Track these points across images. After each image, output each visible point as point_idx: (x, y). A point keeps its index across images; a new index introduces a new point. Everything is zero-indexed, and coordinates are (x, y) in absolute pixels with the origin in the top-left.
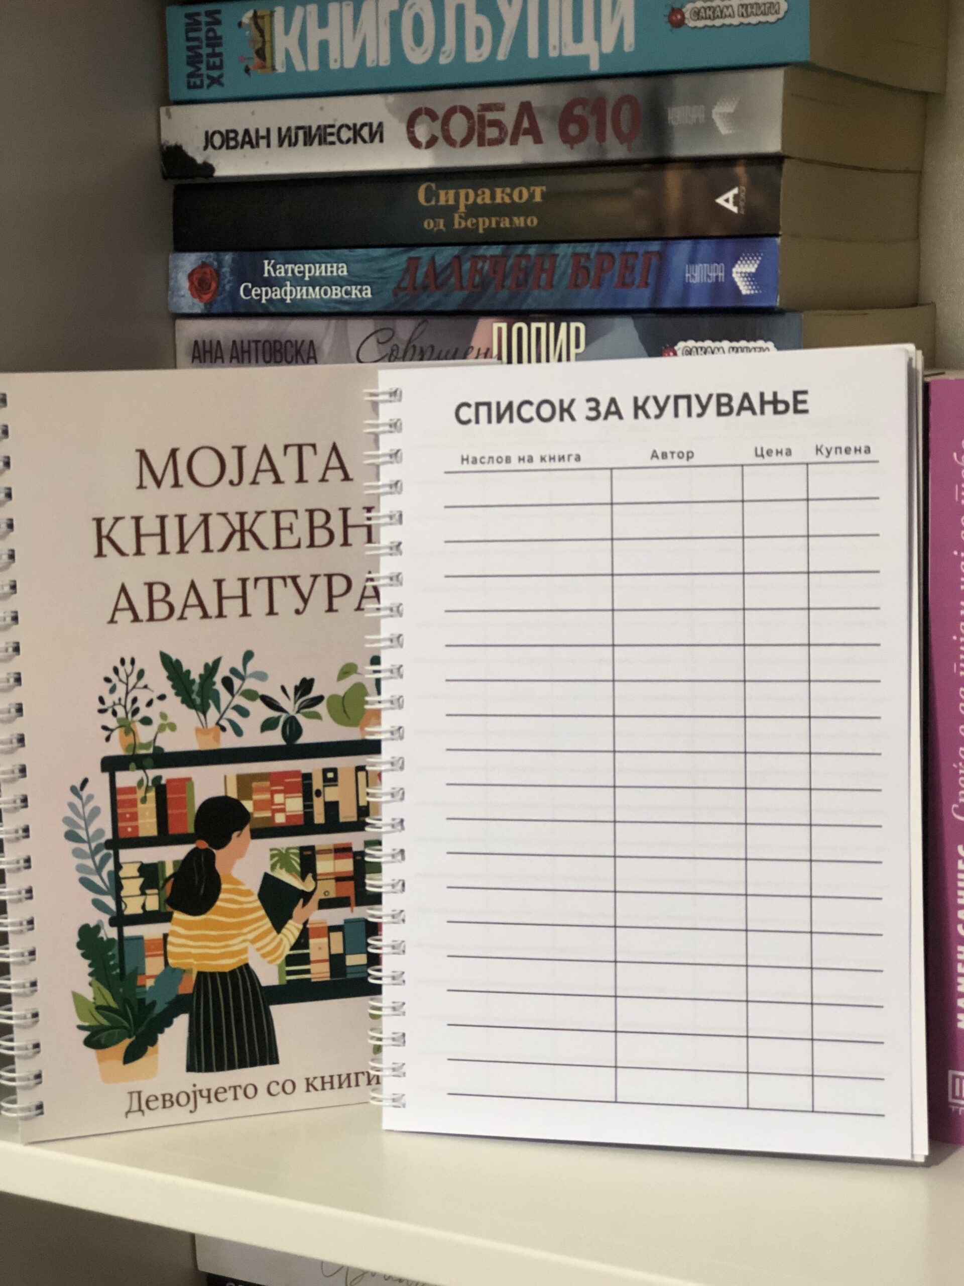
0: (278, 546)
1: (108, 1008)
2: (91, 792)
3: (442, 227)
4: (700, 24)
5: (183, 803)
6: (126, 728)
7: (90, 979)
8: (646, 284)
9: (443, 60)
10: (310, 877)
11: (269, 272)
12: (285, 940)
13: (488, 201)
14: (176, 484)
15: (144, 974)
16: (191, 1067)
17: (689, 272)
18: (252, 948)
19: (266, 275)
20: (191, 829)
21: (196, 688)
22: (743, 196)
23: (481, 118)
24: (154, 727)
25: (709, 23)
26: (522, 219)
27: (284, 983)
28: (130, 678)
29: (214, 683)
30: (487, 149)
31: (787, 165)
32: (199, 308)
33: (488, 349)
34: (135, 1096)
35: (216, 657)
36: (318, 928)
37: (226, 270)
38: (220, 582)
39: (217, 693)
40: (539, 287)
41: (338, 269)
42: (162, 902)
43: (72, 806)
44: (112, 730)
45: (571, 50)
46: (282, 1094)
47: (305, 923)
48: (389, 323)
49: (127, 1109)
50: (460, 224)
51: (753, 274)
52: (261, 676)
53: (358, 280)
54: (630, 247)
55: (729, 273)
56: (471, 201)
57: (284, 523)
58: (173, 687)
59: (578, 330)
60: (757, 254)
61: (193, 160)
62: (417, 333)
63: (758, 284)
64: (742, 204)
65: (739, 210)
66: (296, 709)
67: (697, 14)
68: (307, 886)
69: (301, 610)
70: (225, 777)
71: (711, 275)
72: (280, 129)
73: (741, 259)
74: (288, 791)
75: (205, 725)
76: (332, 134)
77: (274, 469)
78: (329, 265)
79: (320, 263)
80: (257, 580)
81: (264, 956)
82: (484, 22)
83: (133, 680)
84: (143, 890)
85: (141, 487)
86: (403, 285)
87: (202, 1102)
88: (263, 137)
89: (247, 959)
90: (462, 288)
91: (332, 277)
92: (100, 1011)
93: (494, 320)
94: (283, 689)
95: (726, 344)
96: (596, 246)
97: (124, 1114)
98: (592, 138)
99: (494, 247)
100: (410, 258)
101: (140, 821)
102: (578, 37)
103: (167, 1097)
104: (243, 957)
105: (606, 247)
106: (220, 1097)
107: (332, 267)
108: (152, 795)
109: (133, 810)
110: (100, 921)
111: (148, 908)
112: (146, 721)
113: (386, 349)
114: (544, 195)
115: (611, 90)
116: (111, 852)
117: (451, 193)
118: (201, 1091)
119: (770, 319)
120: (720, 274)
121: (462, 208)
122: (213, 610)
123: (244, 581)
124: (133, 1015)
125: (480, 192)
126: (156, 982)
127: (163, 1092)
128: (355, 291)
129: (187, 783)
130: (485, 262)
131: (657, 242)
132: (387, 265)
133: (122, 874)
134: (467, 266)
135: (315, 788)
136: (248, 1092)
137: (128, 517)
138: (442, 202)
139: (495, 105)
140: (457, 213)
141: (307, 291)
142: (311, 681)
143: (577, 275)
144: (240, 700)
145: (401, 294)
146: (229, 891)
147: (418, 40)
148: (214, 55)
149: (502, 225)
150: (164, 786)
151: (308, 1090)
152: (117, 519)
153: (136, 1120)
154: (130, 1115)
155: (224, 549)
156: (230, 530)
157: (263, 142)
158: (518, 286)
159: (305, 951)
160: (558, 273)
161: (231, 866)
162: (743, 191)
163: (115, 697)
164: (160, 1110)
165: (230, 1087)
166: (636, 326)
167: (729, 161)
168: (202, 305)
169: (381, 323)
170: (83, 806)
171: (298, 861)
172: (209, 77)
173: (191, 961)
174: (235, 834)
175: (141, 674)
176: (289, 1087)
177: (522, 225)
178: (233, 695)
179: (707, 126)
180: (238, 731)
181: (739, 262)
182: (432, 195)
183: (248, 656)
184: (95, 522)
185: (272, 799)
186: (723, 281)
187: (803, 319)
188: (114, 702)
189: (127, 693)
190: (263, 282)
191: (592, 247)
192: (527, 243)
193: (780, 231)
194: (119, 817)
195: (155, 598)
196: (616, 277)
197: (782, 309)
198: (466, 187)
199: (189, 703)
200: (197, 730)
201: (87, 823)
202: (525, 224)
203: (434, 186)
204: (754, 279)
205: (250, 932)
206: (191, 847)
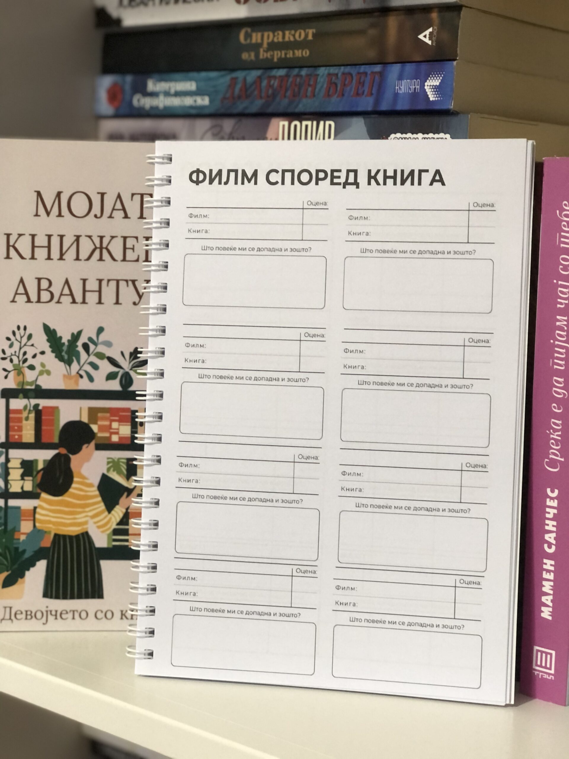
0: (124, 260)
3: (253, 57)
5: (53, 422)
6: (19, 371)
8: (372, 94)
10: (132, 478)
11: (151, 87)
12: (113, 519)
13: (280, 40)
14: (60, 215)
15: (19, 531)
16: (47, 594)
17: (398, 86)
19: (149, 89)
20: (56, 440)
21: (65, 348)
22: (435, 33)
24: (36, 372)
27: (111, 546)
28: (23, 339)
29: (77, 346)
30: (279, 4)
31: (464, 12)
32: (111, 110)
34: (8, 610)
35: (79, 329)
36: (135, 513)
38: (84, 281)
39: (78, 353)
40: (306, 96)
41: (191, 85)
44: (9, 372)
46: (104, 619)
47: (127, 509)
48: (219, 121)
49: (2, 617)
50: (263, 55)
51: (438, 86)
52: (108, 344)
53: (202, 93)
54: (362, 69)
55: (422, 86)
56: (270, 40)
57: (128, 245)
58: (50, 347)
59: (330, 126)
60: (441, 73)
61: (111, 16)
62: (236, 126)
63: (440, 94)
64: (434, 38)
65: (432, 43)
66: (130, 368)
68: (130, 484)
69: (137, 302)
70: (81, 408)
71: (411, 87)
73: (431, 76)
74: (121, 420)
75: (69, 373)
77: (124, 209)
79: (180, 81)
80: (109, 281)
81: (99, 527)
83: (24, 340)
84: (23, 477)
85: (37, 215)
86: (227, 96)
87: (51, 618)
89: (87, 528)
90: (261, 97)
91: (187, 91)
93: (282, 118)
94: (122, 353)
95: (420, 135)
96: (342, 68)
99: (282, 70)
100: (232, 78)
101: (24, 432)
103: (29, 613)
104: (85, 527)
105: (348, 69)
106: (63, 616)
107: (187, 84)
108: (32, 416)
109: (19, 424)
111: (25, 489)
112: (32, 368)
114: (314, 35)
116: (4, 450)
117: (259, 35)
118: (51, 611)
119: (449, 118)
120: (417, 87)
122: (79, 299)
123: (100, 281)
124: (11, 558)
125: (276, 34)
126: (27, 537)
127: (27, 609)
128: (199, 99)
129: (56, 410)
130: (275, 80)
131: (379, 66)
132: (219, 82)
133: (10, 465)
134: (264, 83)
135: (139, 421)
136: (83, 615)
137: (27, 235)
140: (262, 48)
141: (173, 100)
142: (141, 350)
143: (330, 88)
144: (93, 359)
145: (226, 101)
146: (78, 483)
149: (288, 56)
150: (40, 411)
151: (122, 618)
152: (20, 235)
153: (7, 625)
154: (3, 621)
155: (88, 259)
156: (93, 247)
157: (151, 3)
158: (294, 96)
159: (126, 527)
160: (318, 87)
161: (81, 466)
162: (435, 29)
163: (12, 350)
164: (23, 621)
165: (70, 611)
166: (365, 123)
167: (426, 9)
168: (113, 109)
169: (214, 122)
171: (125, 467)
173: (51, 526)
174: (85, 446)
175: (30, 337)
176: (109, 615)
177: (300, 55)
178: (89, 355)
180: (91, 379)
181: (429, 78)
182: (248, 36)
183: (100, 330)
184: (6, 236)
185: (111, 425)
186: (419, 91)
187: (469, 118)
188: (12, 354)
189: (20, 348)
190: (146, 94)
191: (340, 69)
192: (301, 67)
193: (457, 57)
194: (10, 429)
195: (42, 288)
196: (353, 89)
197: (456, 111)
198: (268, 30)
199: (60, 358)
200: (64, 376)
202: (302, 54)
203: (249, 30)
204: (438, 90)
205: (90, 511)
206: (56, 452)
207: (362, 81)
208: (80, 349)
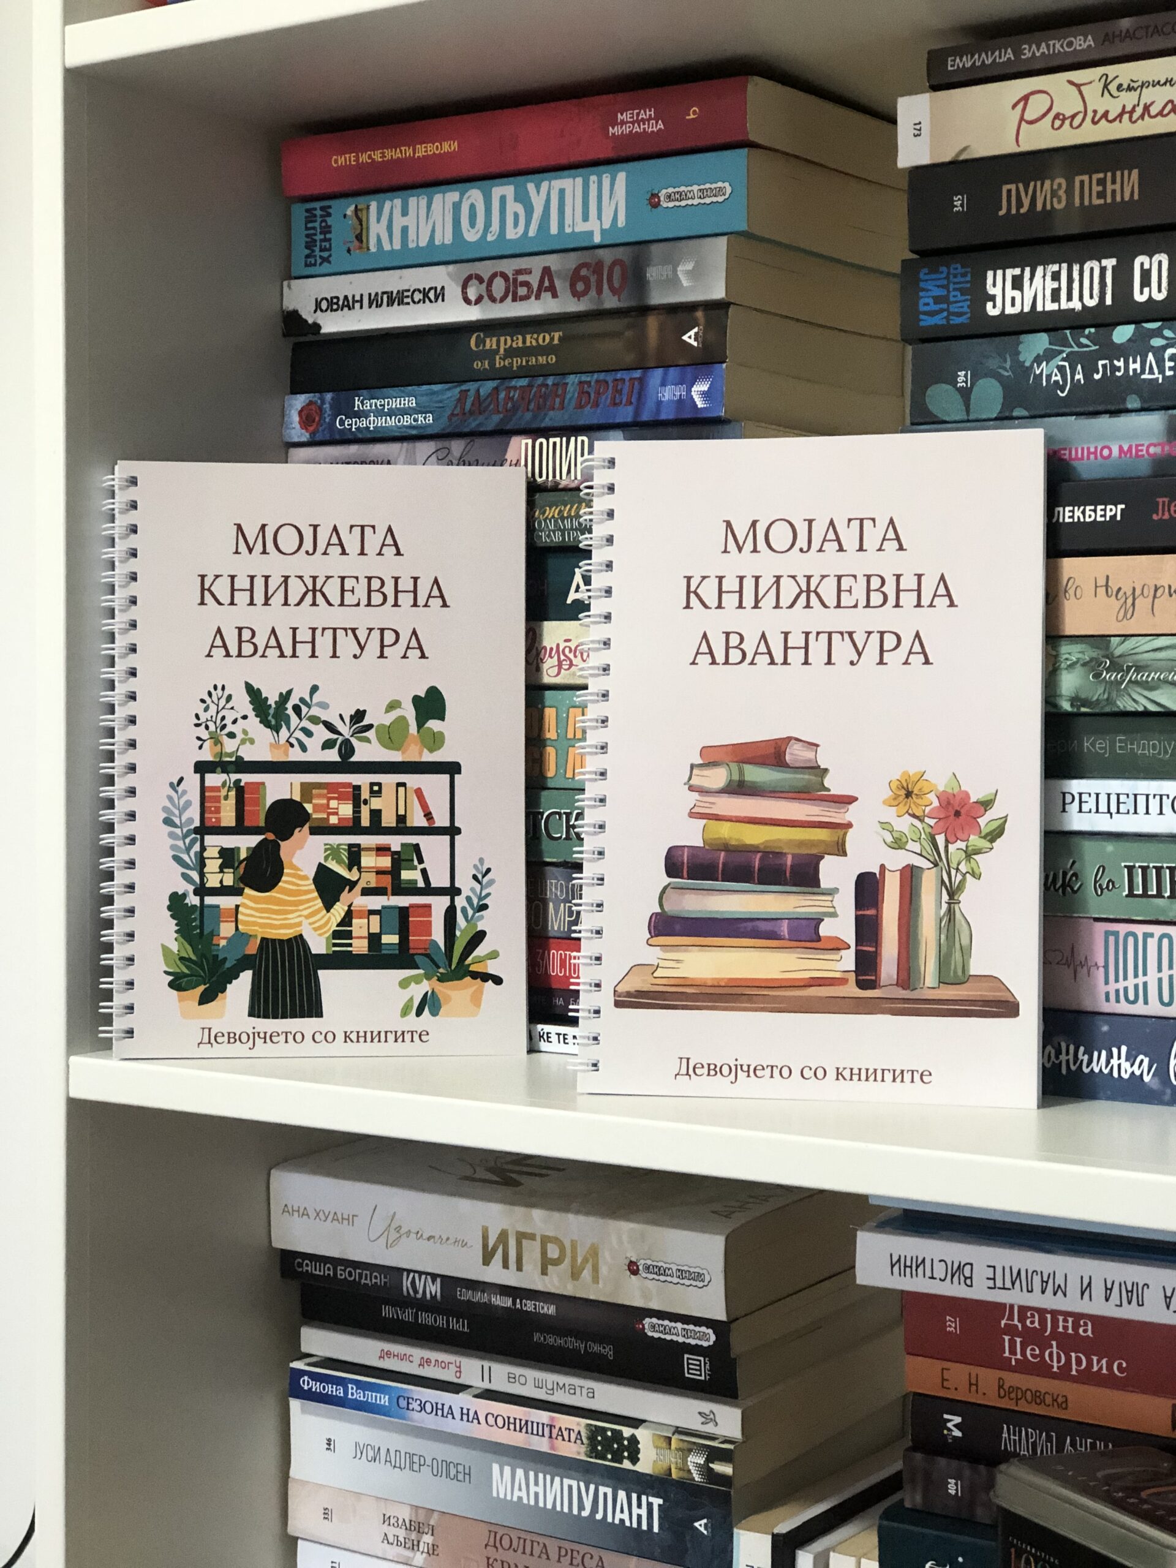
0: (342, 604)
1: (189, 960)
2: (186, 788)
3: (487, 366)
4: (671, 205)
5: (258, 802)
6: (217, 741)
7: (176, 935)
8: (631, 403)
9: (490, 238)
10: (355, 868)
11: (358, 405)
12: (333, 919)
13: (520, 345)
14: (264, 552)
15: (219, 935)
16: (253, 1013)
17: (660, 393)
19: (356, 409)
20: (262, 823)
21: (272, 711)
22: (701, 334)
23: (515, 280)
24: (237, 741)
25: (677, 203)
26: (545, 357)
27: (331, 952)
28: (220, 701)
29: (287, 709)
30: (517, 304)
31: (732, 310)
32: (305, 437)
33: (518, 460)
34: (207, 1031)
35: (288, 689)
36: (360, 911)
37: (327, 406)
38: (294, 630)
39: (288, 716)
40: (554, 408)
41: (409, 401)
43: (170, 798)
44: (204, 741)
45: (581, 227)
46: (324, 1041)
47: (350, 906)
48: (446, 443)
49: (199, 1040)
50: (500, 363)
51: (706, 392)
52: (324, 706)
53: (423, 410)
54: (619, 375)
55: (689, 391)
56: (508, 345)
57: (347, 586)
58: (254, 710)
59: (583, 442)
60: (710, 377)
61: (306, 321)
62: (467, 450)
63: (709, 400)
64: (700, 339)
65: (698, 344)
66: (351, 734)
67: (669, 197)
68: (353, 875)
69: (358, 655)
70: (291, 784)
71: (677, 394)
72: (370, 295)
73: (698, 381)
74: (341, 798)
75: (277, 742)
76: (407, 297)
77: (341, 544)
78: (402, 399)
79: (396, 397)
81: (315, 929)
82: (520, 209)
83: (223, 702)
84: (222, 868)
85: (237, 552)
86: (455, 412)
87: (259, 1041)
88: (357, 301)
89: (301, 931)
90: (499, 412)
91: (404, 408)
92: (184, 962)
93: (523, 437)
94: (341, 716)
96: (596, 376)
97: (197, 1044)
98: (593, 293)
99: (524, 379)
100: (461, 391)
101: (222, 814)
102: (586, 218)
103: (232, 1035)
104: (299, 929)
105: (602, 376)
106: (274, 1039)
107: (405, 400)
108: (233, 793)
109: (218, 805)
110: (186, 890)
111: (225, 884)
112: (231, 735)
114: (560, 339)
115: (607, 256)
116: (198, 836)
117: (494, 339)
118: (259, 1033)
119: (721, 425)
120: (683, 393)
121: (502, 351)
122: (288, 651)
123: (314, 630)
124: (208, 966)
125: (515, 338)
126: (228, 943)
127: (230, 1030)
128: (420, 418)
129: (261, 787)
130: (515, 391)
131: (639, 371)
132: (445, 397)
133: (206, 855)
134: (502, 395)
135: (362, 798)
136: (297, 1037)
137: (225, 576)
138: (488, 347)
139: (525, 269)
140: (498, 355)
141: (386, 420)
142: (365, 711)
143: (581, 398)
144: (305, 723)
145: (454, 419)
146: (289, 875)
147: (472, 224)
148: (325, 240)
149: (530, 363)
150: (243, 787)
151: (346, 1041)
152: (217, 577)
153: (206, 1050)
154: (201, 1046)
155: (298, 604)
156: (305, 589)
157: (357, 305)
158: (539, 408)
159: (349, 929)
160: (568, 396)
161: (293, 855)
163: (208, 715)
164: (226, 1044)
165: (283, 1033)
166: (624, 437)
167: (692, 307)
168: (308, 435)
169: (440, 444)
170: (179, 799)
171: (347, 855)
172: (321, 257)
173: (257, 928)
174: (298, 830)
175: (229, 698)
176: (330, 1037)
177: (545, 362)
178: (301, 719)
179: (673, 282)
180: (304, 748)
181: (697, 383)
182: (480, 342)
183: (314, 689)
184: (200, 578)
185: (328, 805)
186: (685, 398)
187: (743, 426)
188: (207, 719)
189: (218, 712)
190: (353, 415)
191: (593, 376)
192: (546, 376)
193: (727, 359)
194: (206, 809)
195: (243, 639)
196: (609, 398)
197: (728, 419)
198: (505, 334)
199: (268, 725)
200: (271, 745)
201: (181, 813)
202: (547, 361)
203: (482, 335)
204: (706, 396)
205: (305, 909)
206: (262, 837)
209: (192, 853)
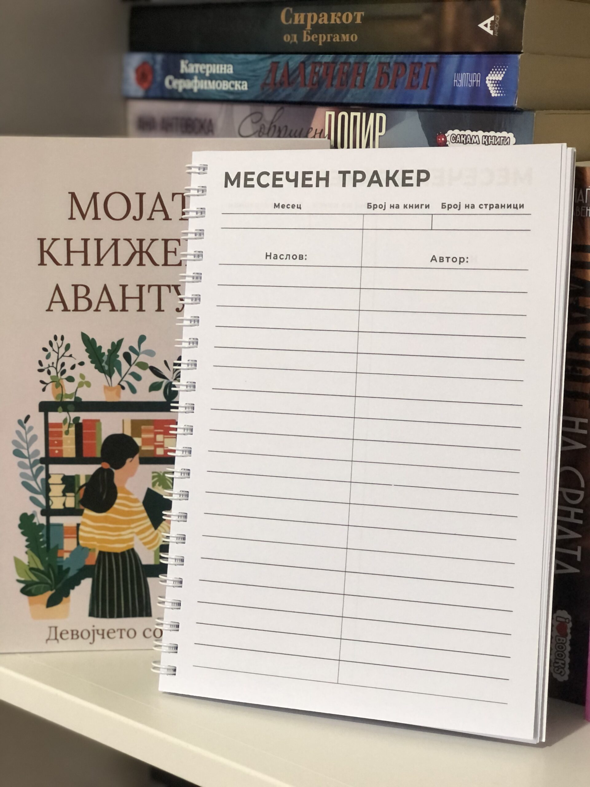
0: (166, 264)
1: (38, 570)
2: (32, 425)
3: (295, 40)
5: (94, 436)
6: (57, 383)
7: (26, 549)
8: (427, 87)
11: (184, 68)
12: (160, 534)
13: (326, 22)
14: (96, 218)
15: (62, 549)
16: (93, 613)
17: (456, 80)
18: (137, 539)
19: (182, 71)
21: (105, 358)
22: (497, 22)
26: (348, 35)
27: (158, 563)
28: (60, 349)
29: (118, 356)
32: (140, 92)
33: (322, 130)
34: (53, 629)
35: (119, 338)
38: (124, 287)
39: (119, 363)
40: (355, 85)
41: (227, 68)
42: (77, 502)
43: (18, 433)
44: (47, 384)
46: (153, 637)
48: (260, 108)
49: (47, 637)
50: (307, 38)
51: (500, 81)
52: (151, 353)
53: (240, 77)
54: (417, 58)
55: (483, 80)
56: (315, 22)
57: (170, 248)
58: (90, 357)
59: (381, 118)
60: (504, 67)
62: (277, 117)
63: (503, 89)
64: (496, 28)
65: (494, 33)
66: (174, 378)
69: (180, 310)
70: (123, 421)
71: (471, 81)
73: (493, 70)
74: (166, 432)
75: (110, 384)
77: (164, 210)
78: (221, 66)
79: (216, 63)
80: (150, 286)
81: (145, 544)
83: (62, 350)
84: (64, 493)
85: (72, 218)
86: (267, 82)
87: (98, 638)
89: (133, 545)
90: (305, 85)
91: (223, 74)
92: (33, 571)
93: (327, 108)
94: (166, 362)
96: (395, 56)
97: (45, 641)
99: (328, 56)
100: (273, 63)
101: (64, 447)
103: (75, 632)
104: (131, 543)
105: (401, 58)
106: (111, 635)
107: (223, 67)
108: (72, 429)
109: (59, 439)
110: (34, 511)
111: (67, 505)
112: (70, 379)
113: (257, 127)
114: (362, 18)
116: (44, 466)
117: (302, 15)
118: (98, 630)
119: (512, 116)
120: (477, 81)
121: (309, 27)
122: (118, 305)
123: (141, 287)
124: (54, 576)
125: (321, 15)
126: (70, 555)
127: (73, 629)
128: (237, 84)
129: (97, 424)
130: (320, 67)
131: (436, 56)
132: (258, 67)
133: (51, 481)
134: (309, 69)
136: (131, 634)
137: (62, 239)
138: (296, 22)
140: (306, 30)
141: (208, 83)
143: (381, 78)
144: (135, 369)
145: (266, 88)
146: (122, 498)
149: (334, 40)
150: (81, 424)
152: (54, 240)
153: (53, 646)
154: (49, 641)
155: (127, 264)
156: (133, 251)
158: (342, 85)
160: (368, 76)
161: (125, 481)
163: (50, 362)
164: (69, 640)
165: (118, 630)
166: (420, 117)
168: (142, 90)
169: (254, 108)
170: (26, 434)
171: (171, 481)
173: (95, 543)
174: (128, 460)
175: (68, 347)
176: (158, 633)
177: (348, 40)
178: (131, 365)
180: (133, 390)
181: (491, 72)
182: (289, 16)
183: (142, 339)
184: (39, 241)
185: (155, 438)
186: (479, 86)
187: (535, 116)
188: (49, 365)
189: (58, 360)
190: (180, 76)
191: (392, 57)
192: (349, 53)
193: (521, 49)
194: (50, 443)
195: (79, 295)
196: (407, 81)
197: (520, 109)
198: (312, 12)
199: (100, 369)
200: (105, 387)
201: (29, 444)
202: (350, 39)
203: (291, 9)
204: (500, 85)
205: (136, 527)
206: (97, 467)
207: (416, 71)
208: (121, 359)
209: (39, 480)
